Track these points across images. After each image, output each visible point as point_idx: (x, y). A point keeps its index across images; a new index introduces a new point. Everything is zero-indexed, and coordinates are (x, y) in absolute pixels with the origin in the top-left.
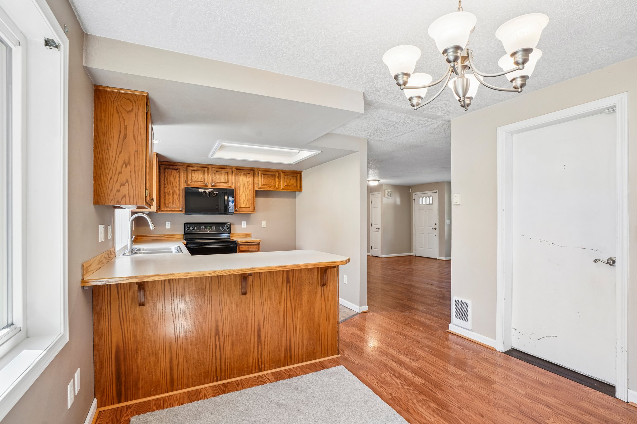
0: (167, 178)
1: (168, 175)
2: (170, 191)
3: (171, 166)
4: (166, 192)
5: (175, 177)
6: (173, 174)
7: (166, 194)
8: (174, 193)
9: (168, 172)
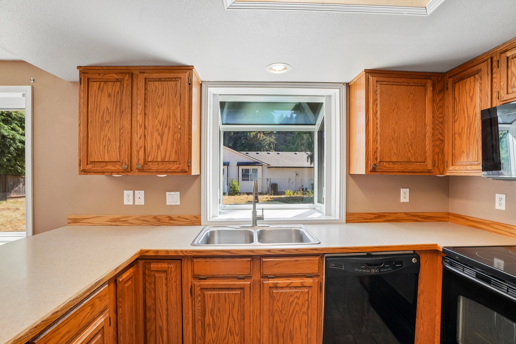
0: (458, 101)
1: (459, 93)
2: (463, 127)
3: (465, 72)
4: (456, 132)
5: (471, 95)
6: (468, 90)
7: (456, 136)
8: (470, 129)
9: (459, 88)
